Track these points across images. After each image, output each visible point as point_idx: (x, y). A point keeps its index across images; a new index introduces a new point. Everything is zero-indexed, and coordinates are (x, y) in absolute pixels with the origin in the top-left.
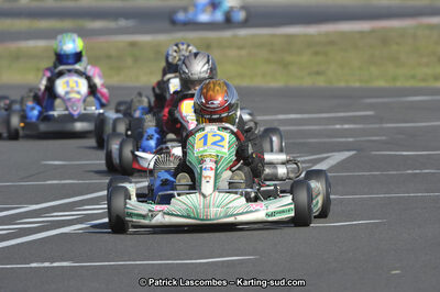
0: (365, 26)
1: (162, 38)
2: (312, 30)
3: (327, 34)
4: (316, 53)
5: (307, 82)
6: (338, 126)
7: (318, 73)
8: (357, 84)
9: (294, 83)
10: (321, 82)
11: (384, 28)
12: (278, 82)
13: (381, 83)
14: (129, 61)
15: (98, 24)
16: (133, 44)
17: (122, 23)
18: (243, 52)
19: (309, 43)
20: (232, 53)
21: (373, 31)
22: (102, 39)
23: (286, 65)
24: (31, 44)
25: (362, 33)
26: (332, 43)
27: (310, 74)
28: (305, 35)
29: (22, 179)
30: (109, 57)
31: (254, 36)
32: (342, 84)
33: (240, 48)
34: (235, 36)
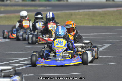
0: (115, 9)
1: (59, 12)
2: (100, 10)
3: (104, 11)
4: (101, 17)
5: (99, 25)
6: (107, 37)
7: (102, 22)
8: (113, 25)
9: (95, 25)
10: (103, 25)
11: (120, 10)
12: (91, 25)
13: (119, 25)
15: (41, 8)
17: (48, 8)
18: (81, 16)
19: (100, 14)
20: (78, 17)
21: (117, 11)
23: (93, 20)
25: (114, 11)
26: (106, 14)
27: (100, 22)
28: (99, 12)
29: (20, 51)
31: (84, 12)
32: (109, 25)
33: (81, 15)
34: (79, 12)
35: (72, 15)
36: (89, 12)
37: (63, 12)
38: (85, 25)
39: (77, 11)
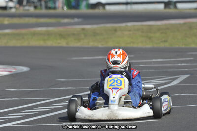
0: (181, 21)
1: (95, 26)
2: (159, 23)
3: (166, 25)
4: (162, 33)
5: (162, 45)
6: (180, 64)
7: (165, 41)
8: (183, 46)
9: (155, 46)
10: (167, 45)
11: (189, 22)
12: (149, 45)
13: (193, 46)
14: (83, 36)
15: (66, 20)
16: (83, 29)
17: (76, 20)
18: (131, 33)
19: (159, 29)
20: (126, 33)
21: (184, 24)
22: (69, 27)
23: (150, 38)
24: (40, 29)
25: (180, 24)
26: (168, 28)
27: (162, 42)
28: (157, 25)
29: (50, 87)
30: (74, 35)
31: (134, 25)
32: (177, 46)
33: (130, 30)
34: (126, 26)
35: (116, 30)
36: (142, 25)
37: (102, 25)
38: (140, 45)
39: (123, 25)
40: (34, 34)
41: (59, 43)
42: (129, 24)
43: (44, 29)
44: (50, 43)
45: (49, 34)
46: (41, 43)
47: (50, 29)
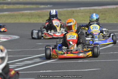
1: (60, 10)
2: (100, 8)
3: (104, 9)
4: (102, 14)
5: (102, 22)
7: (104, 19)
8: (116, 22)
10: (105, 22)
15: (42, 6)
17: (49, 6)
18: (83, 14)
19: (100, 11)
20: (80, 14)
21: (116, 8)
22: (44, 10)
24: (26, 12)
25: (114, 8)
26: (106, 11)
27: (102, 20)
31: (85, 9)
32: (112, 22)
33: (82, 12)
34: (80, 9)
35: (73, 12)
36: (90, 9)
37: (65, 9)
39: (78, 9)
40: (23, 15)
41: (38, 21)
42: (82, 8)
43: (29, 12)
44: (32, 21)
45: (32, 15)
46: (27, 21)
47: (33, 11)
